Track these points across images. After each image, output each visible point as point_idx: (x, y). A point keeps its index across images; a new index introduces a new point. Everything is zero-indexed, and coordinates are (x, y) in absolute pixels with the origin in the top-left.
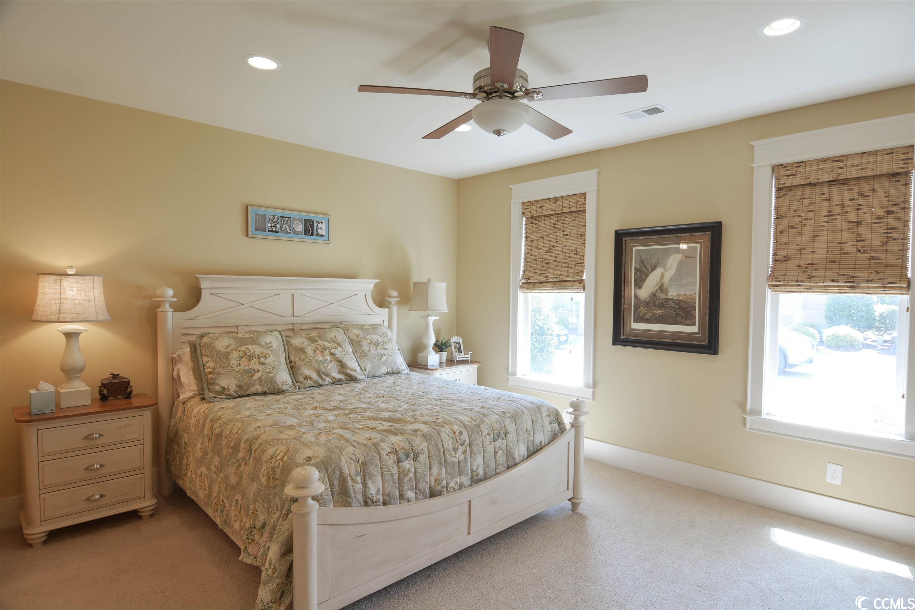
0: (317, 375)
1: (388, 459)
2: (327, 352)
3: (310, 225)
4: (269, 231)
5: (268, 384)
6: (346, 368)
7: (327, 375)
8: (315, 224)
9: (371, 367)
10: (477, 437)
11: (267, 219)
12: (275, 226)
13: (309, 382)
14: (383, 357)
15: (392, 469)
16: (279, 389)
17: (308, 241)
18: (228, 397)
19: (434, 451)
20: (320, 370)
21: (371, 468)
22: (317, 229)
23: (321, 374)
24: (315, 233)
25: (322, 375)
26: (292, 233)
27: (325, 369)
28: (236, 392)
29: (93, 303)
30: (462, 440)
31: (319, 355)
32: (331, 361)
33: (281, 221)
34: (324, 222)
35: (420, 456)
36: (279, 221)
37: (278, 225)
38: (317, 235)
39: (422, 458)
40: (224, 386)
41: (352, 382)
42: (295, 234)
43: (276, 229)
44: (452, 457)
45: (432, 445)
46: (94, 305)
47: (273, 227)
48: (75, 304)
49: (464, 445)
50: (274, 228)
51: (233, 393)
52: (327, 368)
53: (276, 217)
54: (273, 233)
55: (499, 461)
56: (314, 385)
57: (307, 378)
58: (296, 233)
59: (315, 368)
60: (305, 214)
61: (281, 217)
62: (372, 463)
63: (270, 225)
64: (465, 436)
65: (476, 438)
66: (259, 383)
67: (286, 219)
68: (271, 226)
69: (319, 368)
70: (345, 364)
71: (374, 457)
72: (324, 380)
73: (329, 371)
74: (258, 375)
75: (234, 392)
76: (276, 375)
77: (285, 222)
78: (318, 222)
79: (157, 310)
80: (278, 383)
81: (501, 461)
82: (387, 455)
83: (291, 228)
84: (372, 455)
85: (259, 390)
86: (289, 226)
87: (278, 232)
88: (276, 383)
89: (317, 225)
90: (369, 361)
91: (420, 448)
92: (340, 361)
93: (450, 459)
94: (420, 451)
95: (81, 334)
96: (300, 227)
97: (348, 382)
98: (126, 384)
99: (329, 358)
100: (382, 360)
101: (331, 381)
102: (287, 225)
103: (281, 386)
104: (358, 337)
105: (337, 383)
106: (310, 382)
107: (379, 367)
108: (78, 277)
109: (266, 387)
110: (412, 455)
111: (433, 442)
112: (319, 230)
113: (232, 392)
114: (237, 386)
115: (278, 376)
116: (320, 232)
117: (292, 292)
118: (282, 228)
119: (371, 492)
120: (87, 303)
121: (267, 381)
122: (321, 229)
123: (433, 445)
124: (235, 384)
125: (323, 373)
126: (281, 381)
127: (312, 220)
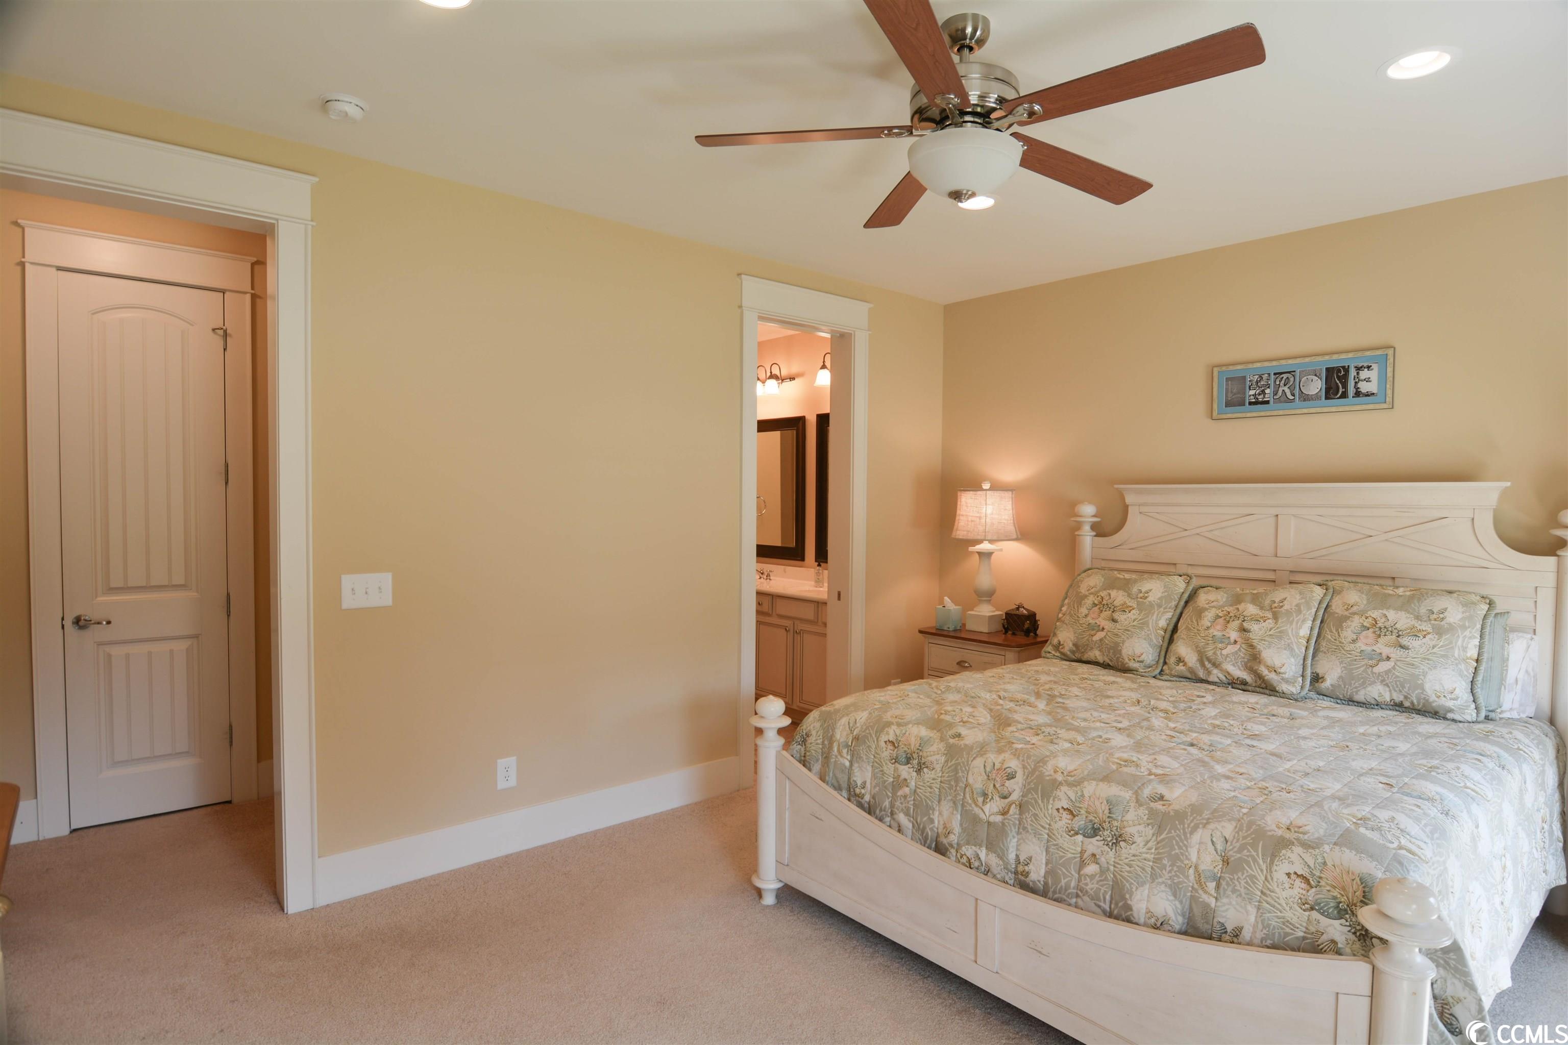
0: (1198, 660)
1: (884, 749)
2: (1236, 624)
3: (1339, 378)
4: (1250, 403)
5: (1109, 652)
6: (1260, 662)
7: (1216, 665)
8: (1353, 373)
9: (1341, 677)
10: (1040, 802)
11: (1248, 383)
12: (1263, 392)
13: (1181, 667)
14: (1381, 664)
15: (884, 764)
16: (1123, 664)
17: (1334, 409)
18: (1063, 657)
19: (948, 777)
20: (1205, 652)
21: (861, 748)
22: (1356, 383)
23: (1205, 659)
24: (1351, 391)
25: (1206, 663)
26: (1297, 399)
27: (1215, 653)
28: (1073, 652)
29: (984, 520)
30: (1005, 789)
31: (1218, 627)
32: (1235, 642)
33: (1275, 382)
34: (1375, 366)
35: (925, 770)
36: (1271, 382)
37: (1267, 391)
38: (1358, 394)
39: (927, 776)
40: (1061, 640)
41: (1267, 692)
42: (1305, 400)
43: (1264, 397)
44: (977, 805)
45: (949, 765)
46: (984, 522)
47: (1259, 394)
48: (968, 521)
49: (1007, 801)
50: (1261, 396)
51: (1069, 653)
52: (1218, 653)
53: (1265, 377)
54: (1259, 406)
55: (1086, 884)
56: (1189, 675)
57: (1180, 660)
58: (1305, 398)
59: (1197, 647)
60: (1327, 358)
61: (1275, 374)
62: (865, 742)
63: (1252, 392)
64: (1016, 787)
65: (1036, 802)
66: (1099, 647)
67: (1285, 376)
68: (1255, 395)
69: (1204, 648)
70: (1260, 652)
71: (871, 736)
72: (1209, 673)
73: (1220, 659)
74: (1100, 635)
75: (1070, 651)
76: (1124, 642)
77: (1283, 382)
78: (1359, 369)
79: (1076, 533)
80: (1123, 654)
81: (1090, 886)
82: (886, 742)
83: (1297, 392)
84: (870, 733)
85: (1098, 657)
86: (1292, 388)
87: (1267, 402)
88: (1121, 654)
89: (1358, 374)
90: (1341, 663)
91: (930, 758)
92: (1252, 646)
93: (970, 805)
94: (928, 764)
95: (994, 554)
96: (1316, 386)
97: (1258, 689)
98: (1032, 617)
99: (1234, 635)
100: (1376, 670)
101: (1224, 678)
102: (1288, 386)
103: (1127, 660)
104: (1347, 609)
105: (1238, 686)
106: (1183, 668)
107: (1364, 683)
108: (971, 492)
109: (1107, 655)
110: (915, 762)
111: (953, 762)
112: (1360, 385)
113: (1066, 650)
114: (1074, 645)
115: (1126, 644)
116: (1364, 387)
117: (1275, 511)
118: (1275, 394)
119: (855, 779)
120: (978, 520)
121: (1109, 646)
122: (1368, 380)
123: (951, 766)
124: (1071, 641)
125: (1209, 661)
126: (1130, 653)
127: (1343, 367)
